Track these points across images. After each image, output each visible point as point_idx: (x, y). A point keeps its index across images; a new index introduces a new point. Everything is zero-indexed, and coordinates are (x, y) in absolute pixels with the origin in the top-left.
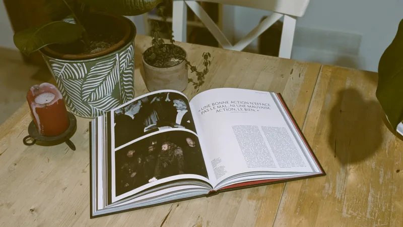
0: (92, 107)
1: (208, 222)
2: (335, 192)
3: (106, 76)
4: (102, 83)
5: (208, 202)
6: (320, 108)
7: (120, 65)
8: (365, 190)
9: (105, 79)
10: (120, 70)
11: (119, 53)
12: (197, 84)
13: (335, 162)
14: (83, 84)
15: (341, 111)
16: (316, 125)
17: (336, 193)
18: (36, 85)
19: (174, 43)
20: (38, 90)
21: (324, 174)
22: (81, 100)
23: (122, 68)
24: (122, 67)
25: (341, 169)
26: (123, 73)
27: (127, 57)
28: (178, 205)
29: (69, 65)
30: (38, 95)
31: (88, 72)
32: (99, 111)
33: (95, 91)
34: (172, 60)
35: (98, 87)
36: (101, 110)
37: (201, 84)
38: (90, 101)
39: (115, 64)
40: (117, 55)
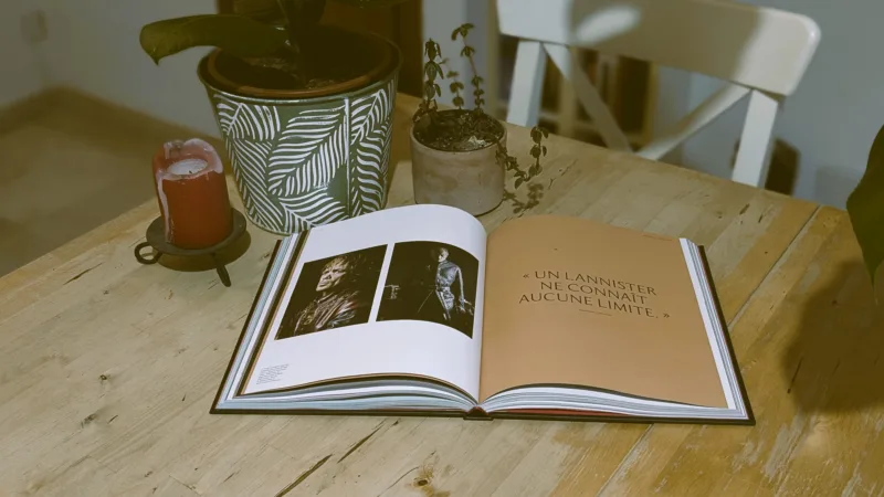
0: (286, 210)
1: (448, 468)
2: (764, 463)
3: (318, 144)
4: (309, 158)
5: (464, 429)
6: (787, 289)
7: (351, 127)
8: (841, 471)
9: (316, 151)
10: (351, 138)
11: (352, 99)
12: (521, 204)
13: (786, 402)
14: (271, 155)
15: (835, 302)
16: (766, 321)
17: (767, 465)
18: (178, 141)
19: (481, 106)
20: (179, 150)
21: (751, 421)
22: (266, 190)
23: (357, 135)
24: (356, 131)
25: (795, 419)
26: (357, 144)
27: (371, 113)
28: (397, 423)
29: (246, 106)
30: (177, 160)
31: (283, 127)
32: (299, 220)
33: (293, 174)
34: (471, 140)
35: (300, 165)
36: (303, 219)
37: (530, 206)
38: (283, 195)
39: (340, 120)
40: (347, 101)
